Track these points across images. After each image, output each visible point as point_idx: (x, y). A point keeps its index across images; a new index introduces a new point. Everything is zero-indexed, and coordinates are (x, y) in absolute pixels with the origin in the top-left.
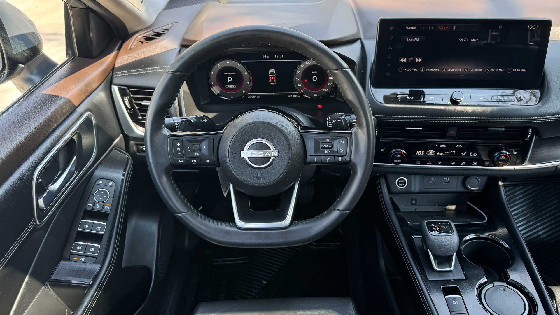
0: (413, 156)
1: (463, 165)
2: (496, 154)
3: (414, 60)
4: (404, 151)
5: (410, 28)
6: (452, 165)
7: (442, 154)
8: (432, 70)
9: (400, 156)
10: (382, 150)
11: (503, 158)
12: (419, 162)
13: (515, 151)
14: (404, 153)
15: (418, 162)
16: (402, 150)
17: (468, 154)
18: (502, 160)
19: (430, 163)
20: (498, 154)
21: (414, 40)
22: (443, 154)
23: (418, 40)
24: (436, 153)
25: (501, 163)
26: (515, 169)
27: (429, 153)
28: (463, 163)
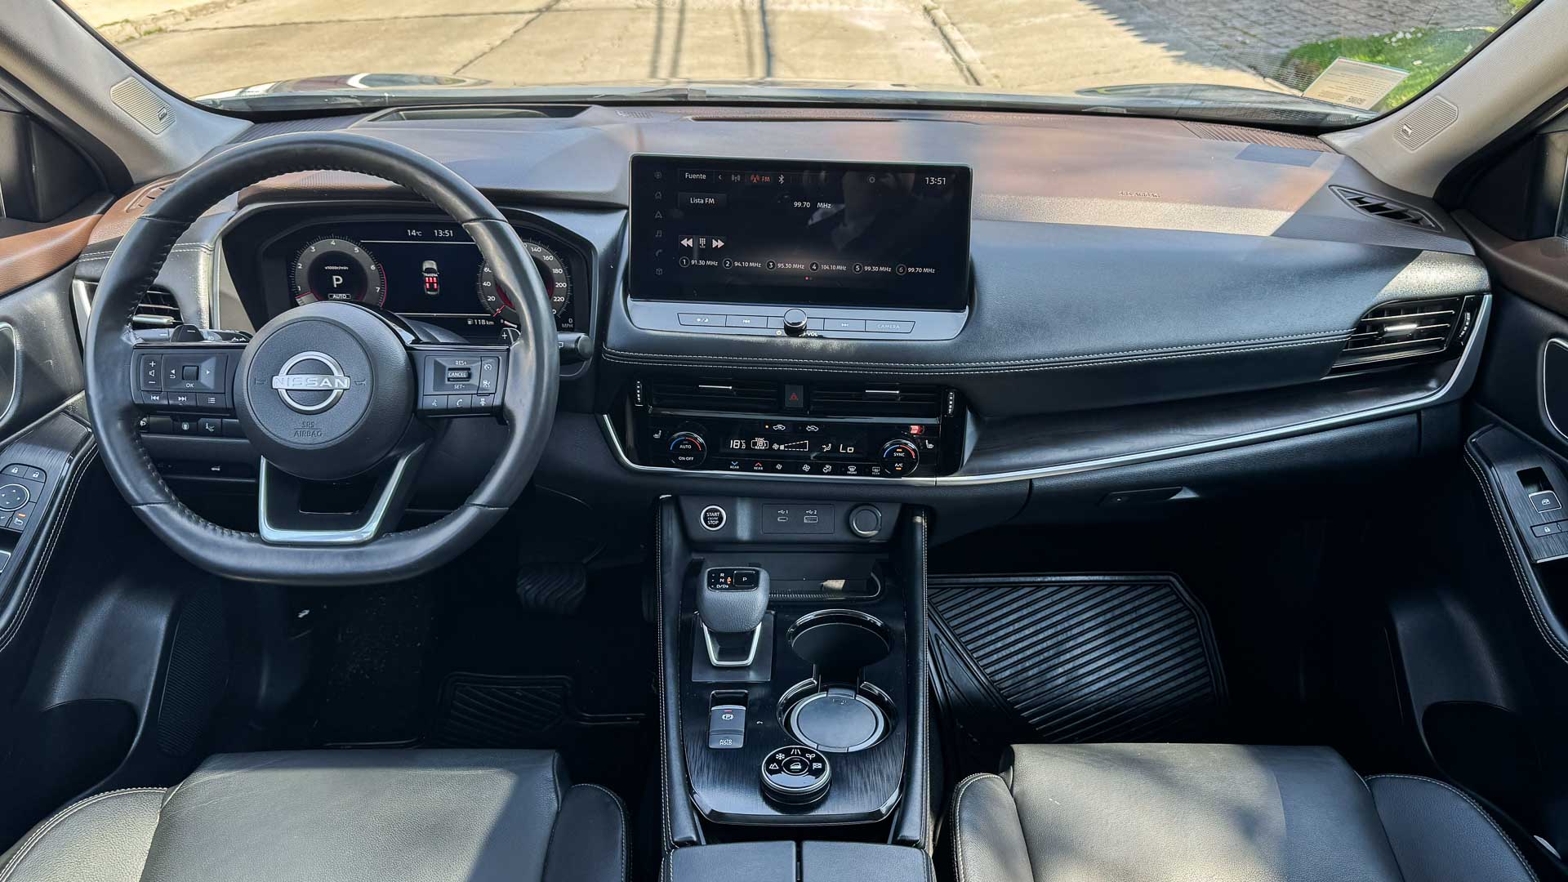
0: (722, 450)
1: (828, 474)
2: (888, 444)
3: (709, 243)
4: (701, 440)
5: (694, 176)
6: (804, 473)
7: (782, 447)
8: (747, 264)
9: (690, 447)
10: (656, 436)
11: (901, 455)
12: (736, 465)
13: (929, 443)
14: (701, 444)
15: (734, 465)
16: (696, 436)
17: (835, 449)
18: (899, 460)
19: (758, 466)
20: (892, 445)
21: (704, 201)
22: (785, 447)
23: (712, 201)
24: (771, 445)
25: (899, 467)
26: (938, 484)
27: (755, 444)
28: (828, 469)
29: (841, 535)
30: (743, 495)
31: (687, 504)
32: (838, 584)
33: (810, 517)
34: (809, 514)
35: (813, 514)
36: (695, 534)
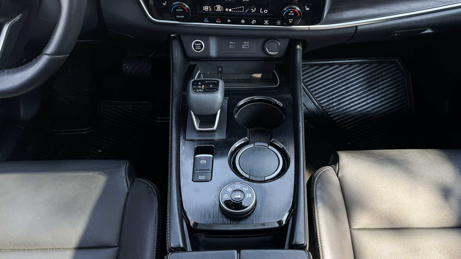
0: (201, 12)
1: (254, 24)
2: (285, 9)
4: (187, 6)
6: (242, 24)
7: (230, 10)
9: (181, 10)
10: (164, 4)
11: (293, 14)
12: (207, 20)
13: (307, 7)
14: (187, 9)
15: (206, 20)
16: (184, 4)
17: (258, 11)
18: (291, 17)
19: (218, 20)
20: (287, 9)
22: (232, 10)
24: (224, 9)
25: (291, 21)
26: (310, 29)
27: (216, 8)
28: (254, 21)
29: (260, 54)
30: (213, 35)
31: (185, 39)
32: (259, 76)
33: (245, 45)
34: (245, 44)
35: (247, 44)
36: (190, 54)
